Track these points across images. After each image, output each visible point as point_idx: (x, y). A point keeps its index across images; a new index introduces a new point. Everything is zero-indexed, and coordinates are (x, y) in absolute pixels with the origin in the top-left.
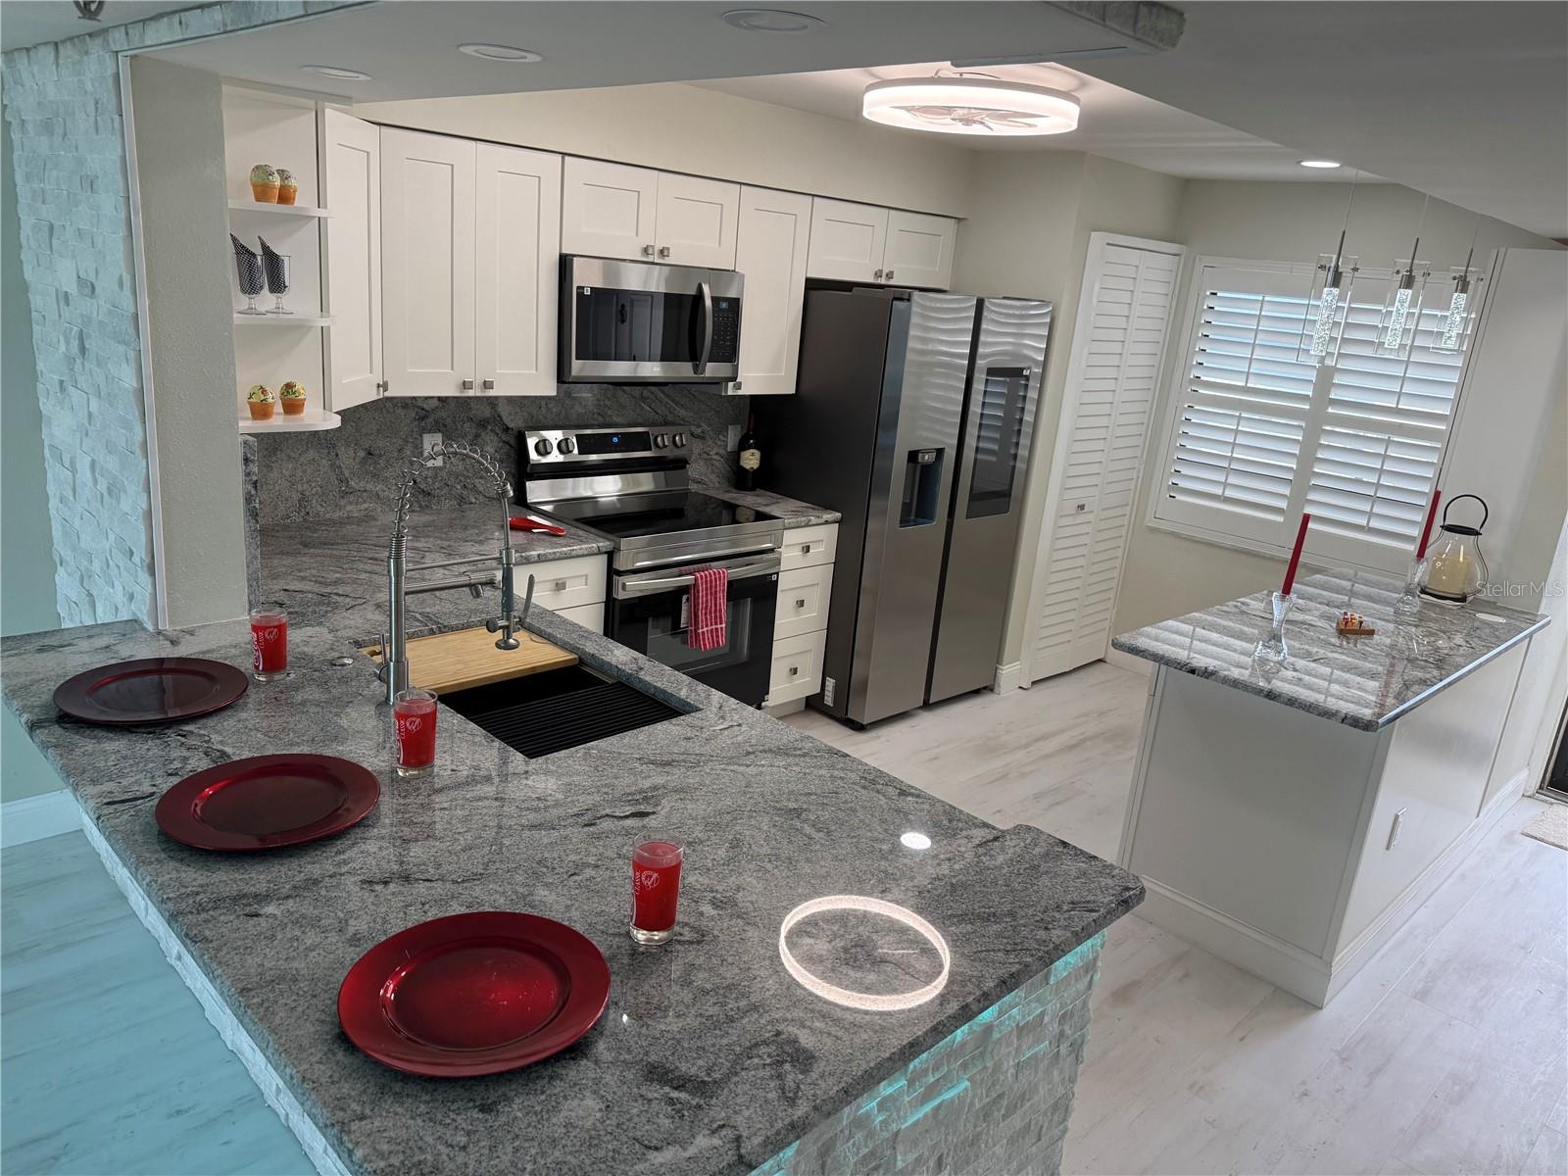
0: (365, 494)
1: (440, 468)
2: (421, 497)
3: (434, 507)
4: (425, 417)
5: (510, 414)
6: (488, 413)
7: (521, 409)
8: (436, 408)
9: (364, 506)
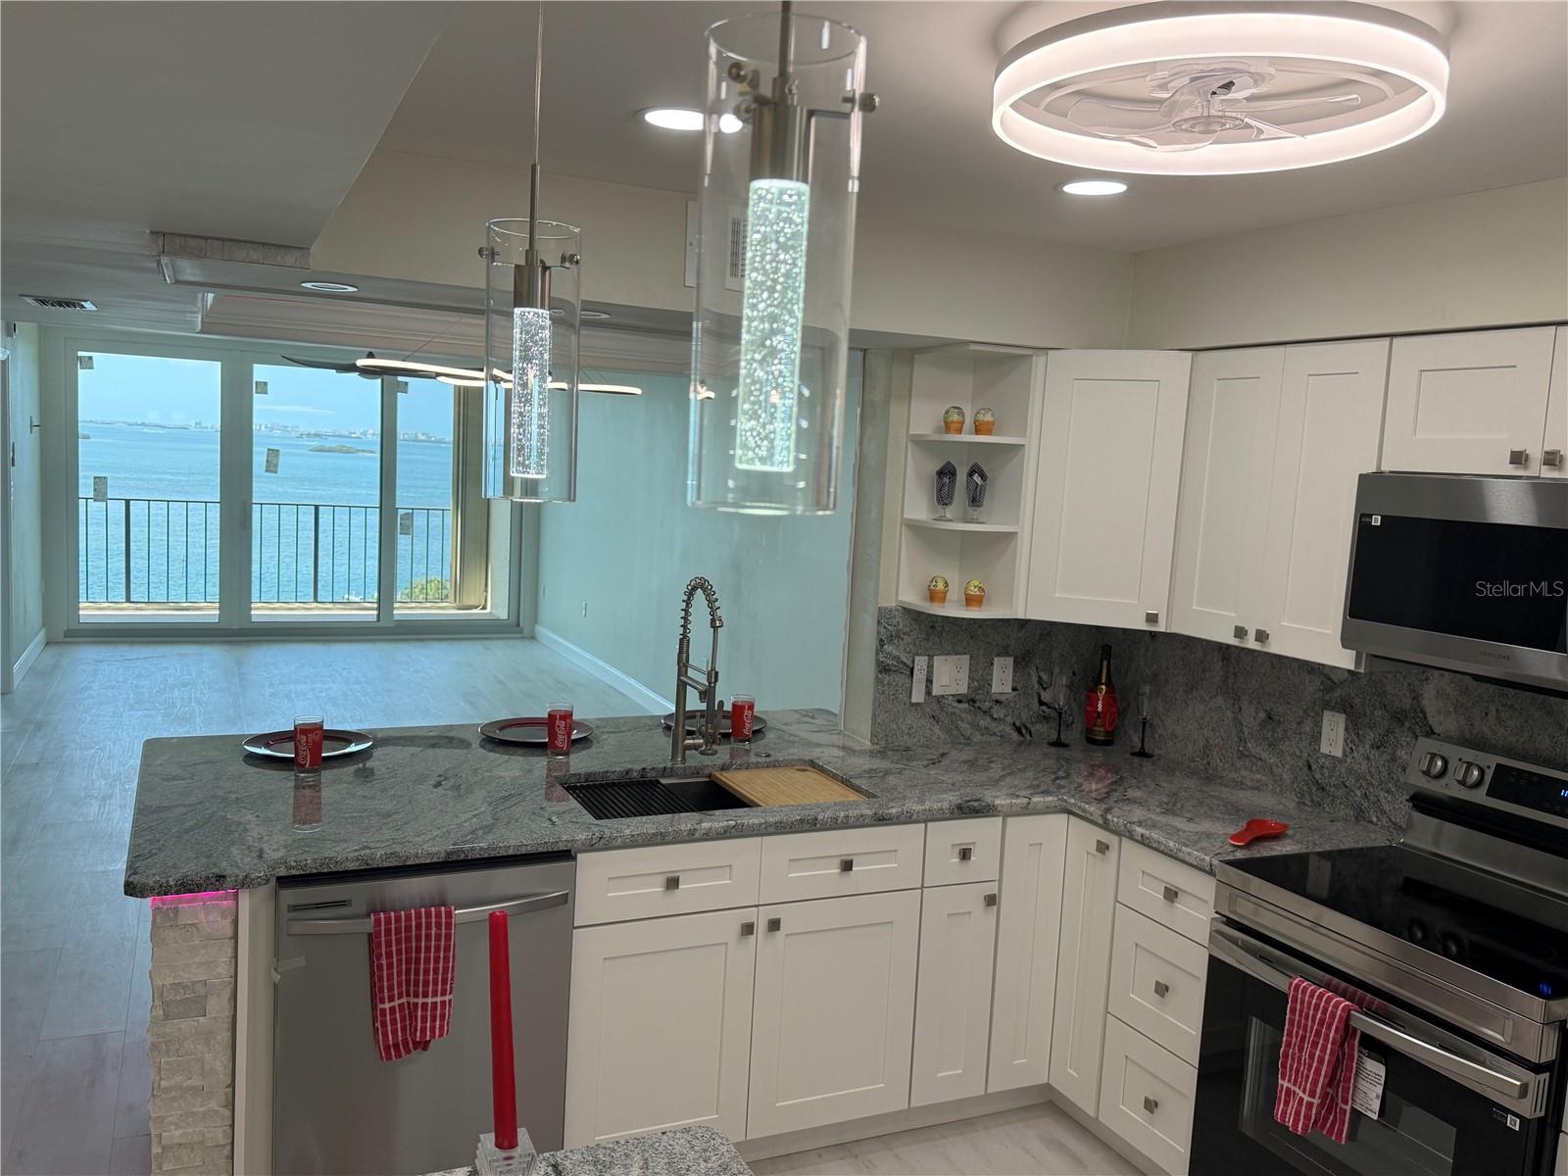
0: (1259, 763)
1: (1340, 761)
2: (1314, 788)
3: (1327, 809)
4: (1330, 690)
5: (1439, 712)
6: (1407, 703)
7: (1455, 710)
8: (1345, 681)
9: (1258, 776)
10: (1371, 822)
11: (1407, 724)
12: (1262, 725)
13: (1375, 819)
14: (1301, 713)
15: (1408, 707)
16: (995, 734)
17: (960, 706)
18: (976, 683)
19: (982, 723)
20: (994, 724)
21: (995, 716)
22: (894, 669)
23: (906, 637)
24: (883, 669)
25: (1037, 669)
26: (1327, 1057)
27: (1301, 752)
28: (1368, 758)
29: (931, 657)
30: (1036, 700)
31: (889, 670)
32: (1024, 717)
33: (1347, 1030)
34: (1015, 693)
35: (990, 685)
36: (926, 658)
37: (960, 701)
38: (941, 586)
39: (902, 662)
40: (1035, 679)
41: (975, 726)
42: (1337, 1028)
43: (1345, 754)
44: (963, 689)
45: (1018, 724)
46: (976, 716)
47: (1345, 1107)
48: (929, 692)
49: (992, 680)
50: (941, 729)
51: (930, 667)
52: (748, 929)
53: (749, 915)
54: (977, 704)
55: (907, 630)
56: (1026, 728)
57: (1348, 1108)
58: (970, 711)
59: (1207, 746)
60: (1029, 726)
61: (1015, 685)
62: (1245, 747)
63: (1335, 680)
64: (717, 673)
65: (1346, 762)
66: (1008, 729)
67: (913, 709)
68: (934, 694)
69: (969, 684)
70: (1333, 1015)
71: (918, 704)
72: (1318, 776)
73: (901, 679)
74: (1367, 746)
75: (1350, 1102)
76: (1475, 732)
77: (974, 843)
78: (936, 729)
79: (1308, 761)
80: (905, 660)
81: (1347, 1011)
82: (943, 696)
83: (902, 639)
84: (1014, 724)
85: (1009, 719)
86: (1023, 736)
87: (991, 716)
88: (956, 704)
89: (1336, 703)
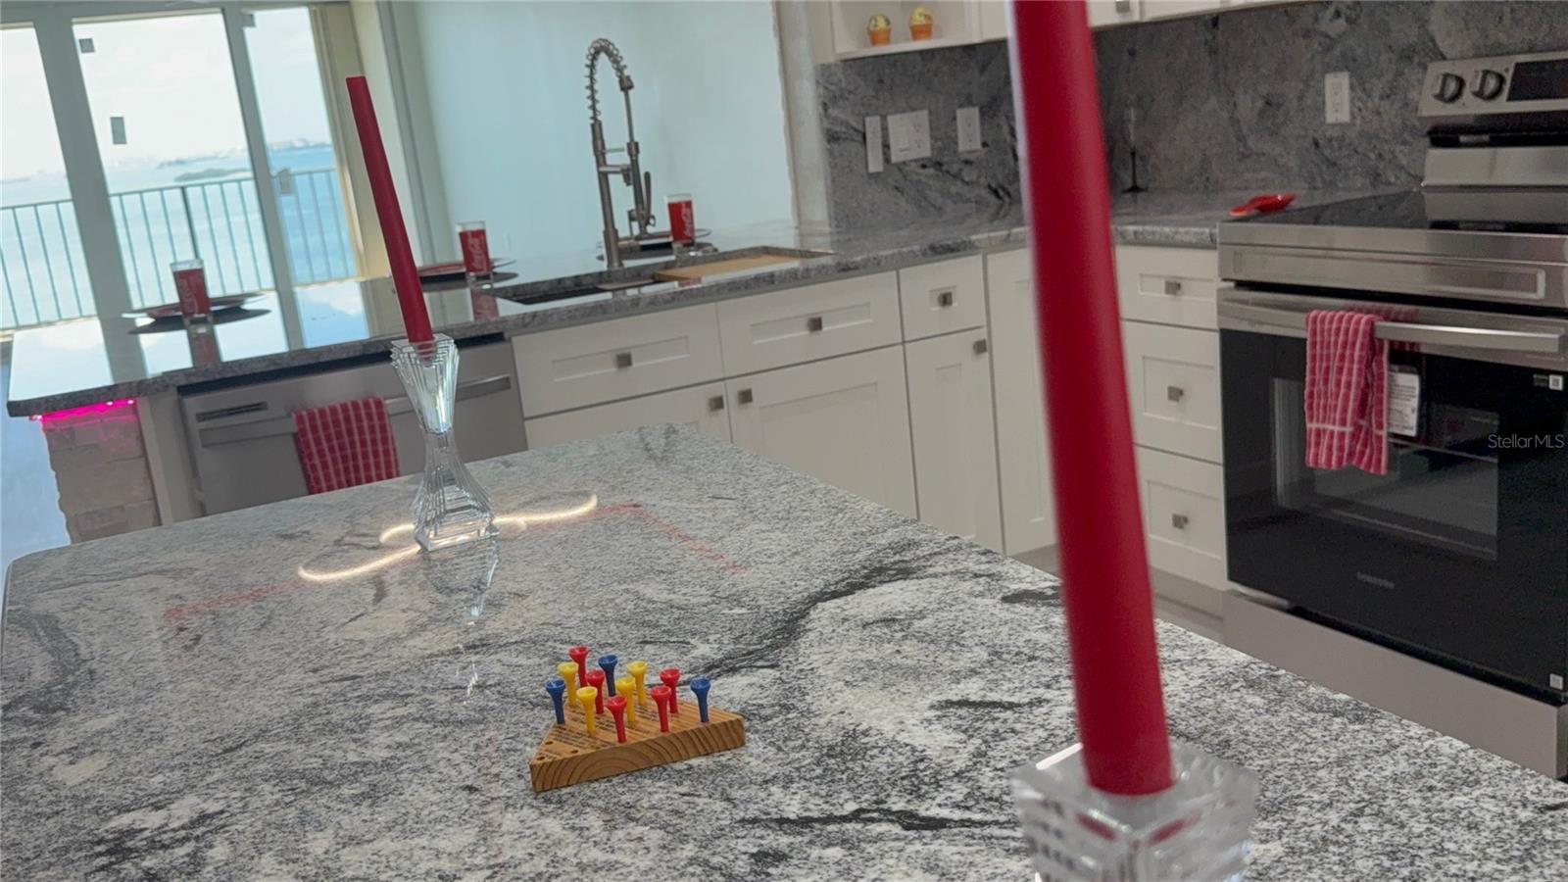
0: (1263, 158)
1: (1348, 126)
2: (1324, 167)
3: (1340, 185)
4: (1328, 49)
5: (1449, 34)
6: (1413, 35)
7: (1466, 25)
8: (1344, 33)
9: (1263, 174)
10: (1390, 184)
11: (1416, 59)
12: (1261, 114)
13: (1393, 180)
14: (1301, 86)
15: (1415, 39)
16: (968, 201)
17: (925, 172)
18: (939, 142)
19: (953, 190)
20: (966, 189)
21: (967, 179)
22: (844, 136)
23: (851, 96)
24: (832, 137)
25: (1007, 117)
26: (1354, 379)
27: (1306, 130)
28: (1379, 113)
29: (884, 118)
30: (1011, 156)
31: (838, 139)
32: (1000, 176)
33: (1373, 345)
34: (985, 150)
35: (956, 143)
36: (878, 118)
37: (924, 166)
38: (882, 24)
39: (852, 127)
40: (1006, 130)
41: (946, 194)
42: (1362, 344)
43: (1353, 117)
44: (926, 151)
45: (994, 186)
46: (944, 182)
47: (1380, 433)
48: (887, 160)
49: (957, 137)
50: (907, 201)
51: (885, 129)
52: (717, 404)
53: (717, 390)
54: (944, 168)
55: (852, 88)
56: (1004, 189)
57: (1384, 433)
58: (938, 176)
59: (1205, 160)
60: (1007, 186)
61: (985, 140)
62: (1245, 146)
63: (1333, 36)
64: (637, 144)
65: (1355, 125)
66: (985, 193)
67: (872, 180)
68: (893, 160)
69: (932, 145)
70: (1356, 331)
71: (878, 174)
72: (1327, 152)
73: (853, 147)
74: (1376, 100)
75: (1385, 425)
76: (1489, 43)
77: (954, 287)
78: (902, 202)
79: (1314, 138)
80: (854, 124)
81: (1371, 324)
82: (904, 163)
83: (848, 99)
84: (989, 186)
85: (983, 180)
86: (1002, 198)
87: (963, 180)
88: (920, 171)
89: (1337, 62)
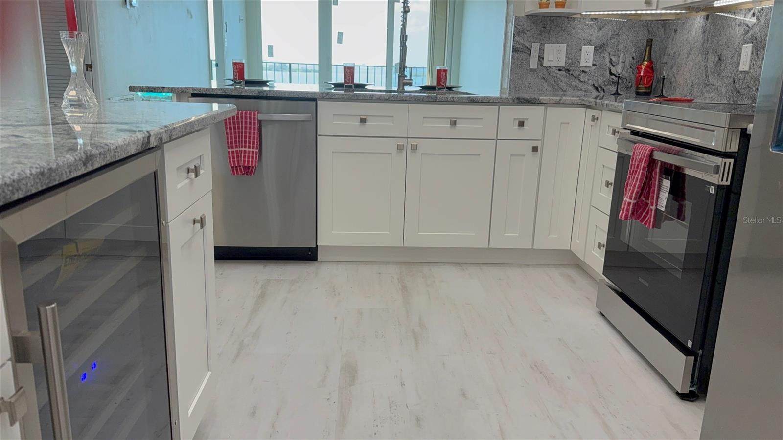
1: (748, 73)
2: (735, 93)
4: (747, 32)
8: (755, 24)
9: (711, 95)
12: (716, 65)
14: (733, 52)
16: (581, 90)
17: (560, 73)
18: (570, 60)
19: (574, 83)
20: (581, 84)
21: (582, 80)
22: (521, 50)
23: (528, 33)
24: (515, 50)
25: (609, 54)
26: (639, 177)
27: (731, 74)
28: (760, 66)
29: (542, 45)
30: (608, 72)
31: (518, 51)
32: (600, 81)
33: (651, 162)
34: (594, 67)
35: (579, 62)
36: (539, 44)
37: (560, 70)
38: (544, 1)
39: (526, 47)
40: (607, 60)
41: (571, 86)
42: (645, 160)
43: (750, 68)
44: (562, 63)
45: (596, 85)
46: (570, 79)
47: (651, 207)
48: (540, 64)
49: (580, 59)
50: (548, 85)
51: (542, 50)
53: (401, 142)
54: (571, 73)
55: (529, 28)
56: (601, 87)
57: (653, 208)
58: (567, 76)
59: (692, 86)
60: (603, 87)
61: (595, 63)
62: (708, 80)
63: (750, 26)
65: (750, 72)
66: (590, 88)
67: (531, 73)
68: (544, 65)
69: (566, 61)
71: (534, 70)
72: (737, 85)
73: (524, 56)
74: (761, 60)
75: (654, 204)
77: (527, 119)
78: (545, 85)
79: (734, 78)
80: (527, 46)
82: (550, 67)
83: (526, 34)
84: (594, 85)
85: (591, 82)
86: (599, 92)
87: (580, 80)
88: (558, 72)
89: (750, 40)
